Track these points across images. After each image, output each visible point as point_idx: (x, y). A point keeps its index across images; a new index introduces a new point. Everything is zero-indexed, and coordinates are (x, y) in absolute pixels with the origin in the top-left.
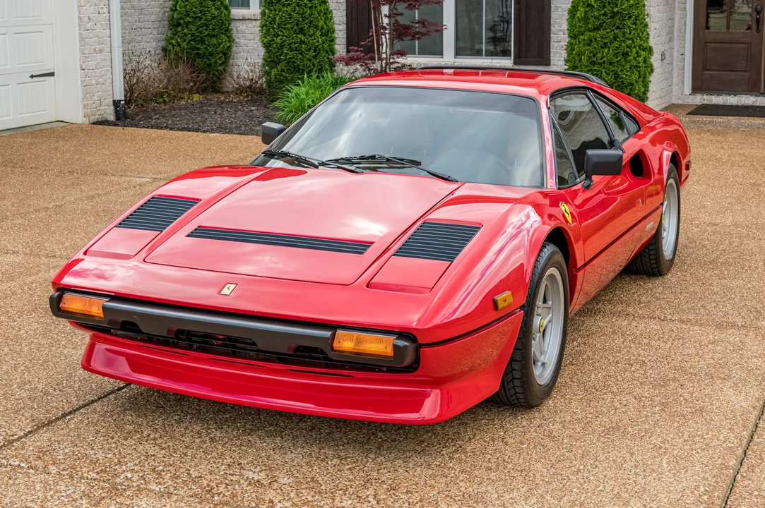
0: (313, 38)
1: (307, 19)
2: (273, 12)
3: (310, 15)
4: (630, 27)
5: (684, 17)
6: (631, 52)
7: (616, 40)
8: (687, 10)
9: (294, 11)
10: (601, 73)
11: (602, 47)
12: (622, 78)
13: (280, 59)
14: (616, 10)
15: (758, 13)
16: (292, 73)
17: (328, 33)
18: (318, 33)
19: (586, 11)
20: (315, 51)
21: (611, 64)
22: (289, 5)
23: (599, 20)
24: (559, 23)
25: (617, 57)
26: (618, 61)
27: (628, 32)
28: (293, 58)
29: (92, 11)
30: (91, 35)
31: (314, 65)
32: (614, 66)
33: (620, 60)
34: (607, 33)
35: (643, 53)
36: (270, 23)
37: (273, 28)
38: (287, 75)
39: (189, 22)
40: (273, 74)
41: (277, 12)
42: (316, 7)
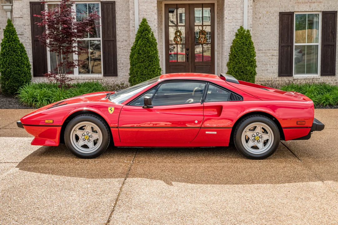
0: (23, 68)
1: (20, 61)
2: (5, 58)
3: (21, 59)
4: (154, 61)
5: (162, 57)
6: (156, 70)
7: (150, 66)
8: (163, 54)
9: (15, 58)
10: (145, 78)
11: (145, 69)
13: (10, 77)
14: (149, 55)
15: (188, 55)
16: (15, 83)
17: (28, 66)
18: (25, 66)
19: (138, 56)
20: (24, 74)
21: (149, 75)
22: (12, 55)
23: (143, 58)
24: (120, 60)
25: (151, 72)
26: (151, 74)
27: (154, 63)
28: (16, 77)
31: (24, 79)
34: (147, 63)
35: (159, 70)
36: (5, 63)
37: (6, 65)
38: (13, 84)
40: (6, 83)
41: (8, 58)
42: (23, 56)
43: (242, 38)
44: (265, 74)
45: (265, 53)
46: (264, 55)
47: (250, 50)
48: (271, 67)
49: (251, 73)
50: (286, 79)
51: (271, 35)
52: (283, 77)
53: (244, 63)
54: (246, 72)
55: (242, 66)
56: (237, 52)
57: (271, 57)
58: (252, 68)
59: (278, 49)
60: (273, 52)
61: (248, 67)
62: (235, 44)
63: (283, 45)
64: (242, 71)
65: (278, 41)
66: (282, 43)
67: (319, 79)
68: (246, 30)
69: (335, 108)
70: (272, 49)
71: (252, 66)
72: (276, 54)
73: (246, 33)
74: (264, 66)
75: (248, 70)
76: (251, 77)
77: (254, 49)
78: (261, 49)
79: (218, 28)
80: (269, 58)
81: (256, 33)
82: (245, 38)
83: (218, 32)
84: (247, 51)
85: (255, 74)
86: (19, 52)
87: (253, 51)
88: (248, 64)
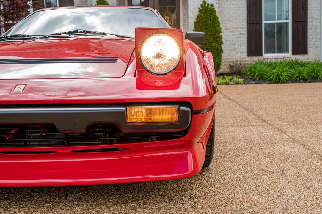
43: (206, 13)
44: (233, 54)
45: (232, 31)
46: (231, 34)
47: (215, 25)
48: (240, 47)
49: (217, 50)
50: (255, 59)
51: (239, 12)
52: (252, 57)
53: (209, 39)
54: (211, 49)
55: (207, 42)
56: (201, 27)
57: (239, 36)
58: (218, 45)
59: (246, 27)
60: (241, 30)
61: (213, 43)
62: (199, 19)
63: (251, 22)
64: (206, 47)
65: (246, 19)
66: (250, 20)
67: (291, 58)
68: (210, 4)
69: (309, 82)
70: (240, 28)
71: (217, 42)
72: (244, 33)
73: (209, 7)
74: (232, 46)
75: (213, 47)
76: (217, 54)
77: (219, 24)
78: (228, 27)
79: (184, 8)
80: (237, 37)
81: (222, 10)
82: (210, 12)
83: (183, 12)
84: (211, 26)
85: (221, 51)
87: (219, 26)
88: (213, 40)
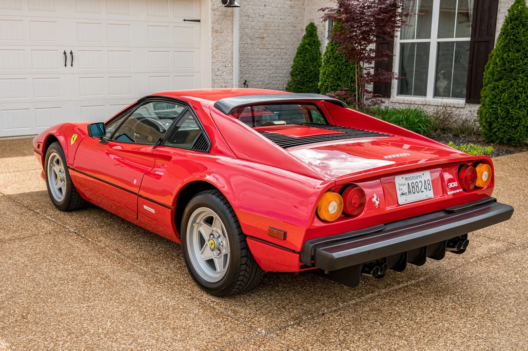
4: (522, 79)
9: (336, 67)
12: (512, 114)
14: (513, 66)
22: (333, 64)
25: (510, 99)
26: (511, 102)
27: (521, 82)
29: (220, 65)
30: (219, 78)
32: (507, 106)
33: (513, 101)
34: (506, 82)
39: (297, 74)
42: (350, 65)
86: (342, 60)
